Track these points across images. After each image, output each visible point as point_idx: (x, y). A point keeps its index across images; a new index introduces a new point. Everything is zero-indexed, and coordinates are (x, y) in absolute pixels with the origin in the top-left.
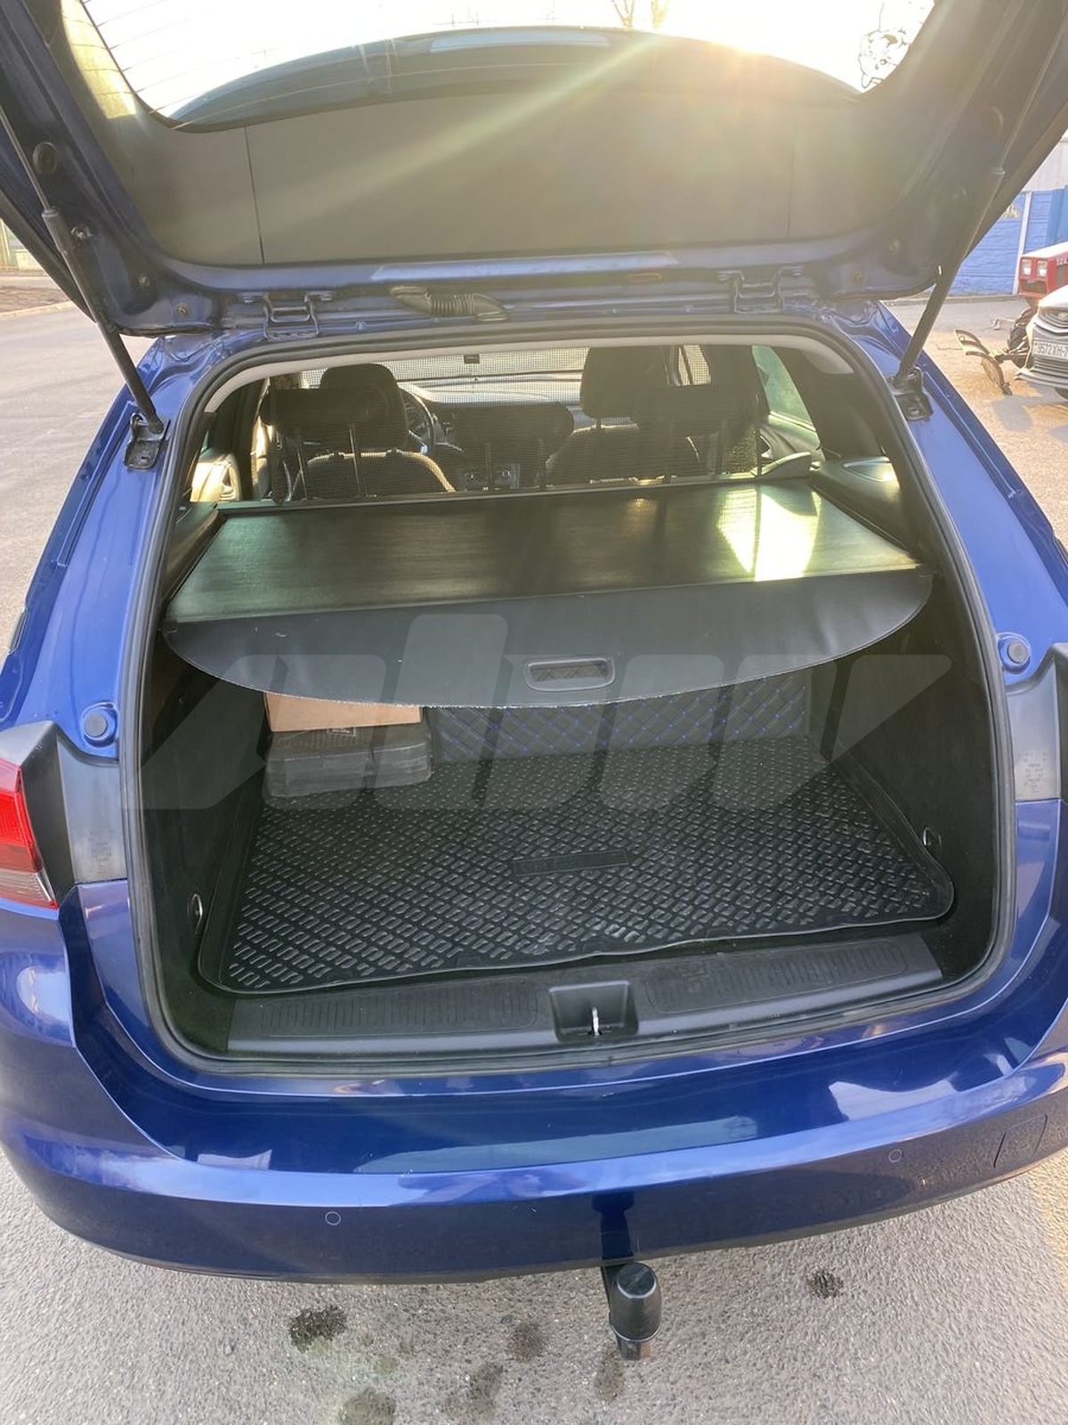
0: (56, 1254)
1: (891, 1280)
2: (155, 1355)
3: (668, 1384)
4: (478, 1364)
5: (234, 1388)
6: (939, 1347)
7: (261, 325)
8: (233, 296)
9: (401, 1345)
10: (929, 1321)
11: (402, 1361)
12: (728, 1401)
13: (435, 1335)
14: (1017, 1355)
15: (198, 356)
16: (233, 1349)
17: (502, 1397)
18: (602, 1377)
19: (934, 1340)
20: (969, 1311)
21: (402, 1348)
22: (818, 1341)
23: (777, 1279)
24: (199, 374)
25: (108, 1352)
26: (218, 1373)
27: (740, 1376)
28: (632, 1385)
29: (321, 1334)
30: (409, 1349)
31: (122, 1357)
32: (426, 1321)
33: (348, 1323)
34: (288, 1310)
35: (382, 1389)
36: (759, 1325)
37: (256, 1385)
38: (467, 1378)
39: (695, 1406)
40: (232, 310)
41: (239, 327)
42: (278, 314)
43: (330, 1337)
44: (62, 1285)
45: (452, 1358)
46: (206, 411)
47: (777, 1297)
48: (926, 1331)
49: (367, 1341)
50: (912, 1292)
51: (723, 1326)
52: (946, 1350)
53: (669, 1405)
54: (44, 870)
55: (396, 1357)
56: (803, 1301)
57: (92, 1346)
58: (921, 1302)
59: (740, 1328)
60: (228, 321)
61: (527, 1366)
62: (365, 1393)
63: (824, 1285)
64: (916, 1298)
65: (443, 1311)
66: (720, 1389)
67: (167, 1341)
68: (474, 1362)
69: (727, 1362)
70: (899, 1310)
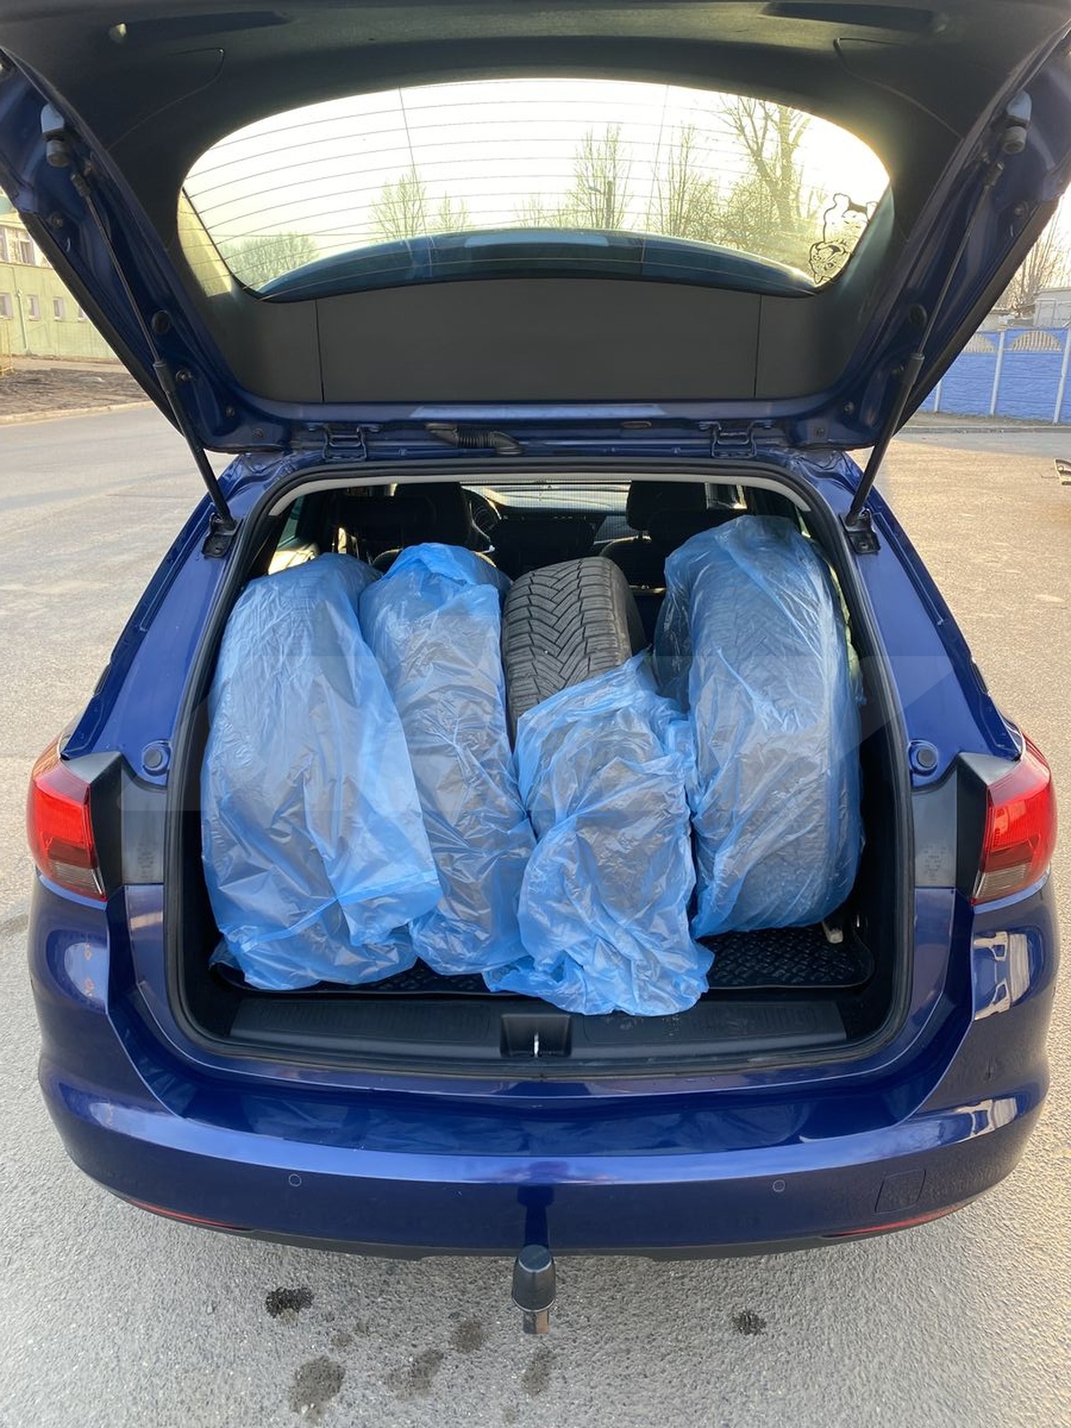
0: (78, 1214)
1: (812, 1327)
2: (148, 1305)
3: (588, 1389)
4: (422, 1349)
5: (210, 1340)
6: (845, 1389)
7: (321, 448)
8: (301, 425)
9: (358, 1325)
10: (841, 1367)
11: (357, 1339)
12: (640, 1409)
13: (389, 1320)
14: (917, 1407)
15: (269, 470)
16: (214, 1309)
17: (439, 1379)
18: (531, 1374)
19: (841, 1384)
20: (881, 1363)
21: (358, 1328)
22: (733, 1371)
23: (705, 1312)
24: (270, 484)
25: (110, 1298)
26: (199, 1327)
27: (654, 1390)
28: (556, 1385)
29: (291, 1307)
30: (365, 1329)
31: (120, 1304)
32: (384, 1308)
33: (314, 1301)
34: (266, 1284)
35: (336, 1358)
36: (681, 1349)
37: (228, 1341)
38: (411, 1359)
39: (609, 1410)
40: (300, 435)
41: (304, 448)
42: (335, 440)
43: (298, 1310)
44: (80, 1240)
45: (400, 1341)
46: (271, 514)
47: (702, 1329)
48: (835, 1375)
49: (329, 1317)
50: (829, 1339)
51: (648, 1347)
52: (851, 1393)
53: (585, 1405)
54: (98, 869)
55: (353, 1334)
56: (726, 1335)
57: (97, 1292)
58: (836, 1350)
59: (663, 1350)
60: (294, 443)
61: (465, 1357)
62: (321, 1359)
63: (748, 1323)
64: (832, 1346)
65: (399, 1302)
66: (635, 1398)
67: (160, 1296)
68: (420, 1347)
69: (646, 1377)
70: (813, 1353)
